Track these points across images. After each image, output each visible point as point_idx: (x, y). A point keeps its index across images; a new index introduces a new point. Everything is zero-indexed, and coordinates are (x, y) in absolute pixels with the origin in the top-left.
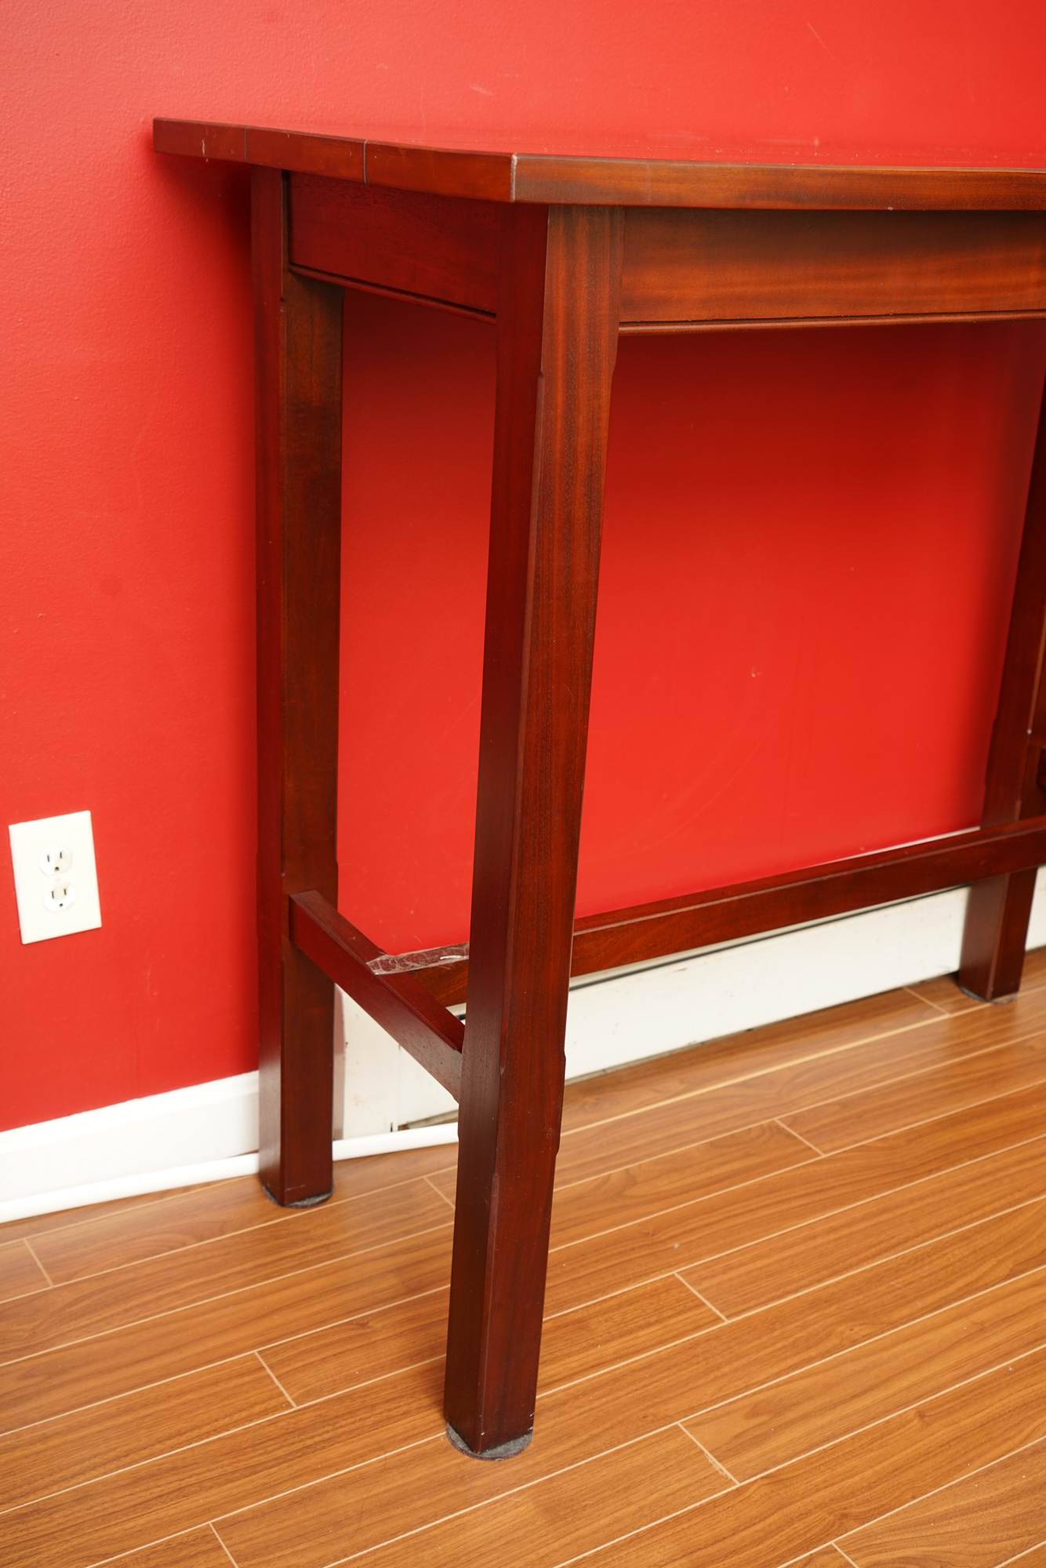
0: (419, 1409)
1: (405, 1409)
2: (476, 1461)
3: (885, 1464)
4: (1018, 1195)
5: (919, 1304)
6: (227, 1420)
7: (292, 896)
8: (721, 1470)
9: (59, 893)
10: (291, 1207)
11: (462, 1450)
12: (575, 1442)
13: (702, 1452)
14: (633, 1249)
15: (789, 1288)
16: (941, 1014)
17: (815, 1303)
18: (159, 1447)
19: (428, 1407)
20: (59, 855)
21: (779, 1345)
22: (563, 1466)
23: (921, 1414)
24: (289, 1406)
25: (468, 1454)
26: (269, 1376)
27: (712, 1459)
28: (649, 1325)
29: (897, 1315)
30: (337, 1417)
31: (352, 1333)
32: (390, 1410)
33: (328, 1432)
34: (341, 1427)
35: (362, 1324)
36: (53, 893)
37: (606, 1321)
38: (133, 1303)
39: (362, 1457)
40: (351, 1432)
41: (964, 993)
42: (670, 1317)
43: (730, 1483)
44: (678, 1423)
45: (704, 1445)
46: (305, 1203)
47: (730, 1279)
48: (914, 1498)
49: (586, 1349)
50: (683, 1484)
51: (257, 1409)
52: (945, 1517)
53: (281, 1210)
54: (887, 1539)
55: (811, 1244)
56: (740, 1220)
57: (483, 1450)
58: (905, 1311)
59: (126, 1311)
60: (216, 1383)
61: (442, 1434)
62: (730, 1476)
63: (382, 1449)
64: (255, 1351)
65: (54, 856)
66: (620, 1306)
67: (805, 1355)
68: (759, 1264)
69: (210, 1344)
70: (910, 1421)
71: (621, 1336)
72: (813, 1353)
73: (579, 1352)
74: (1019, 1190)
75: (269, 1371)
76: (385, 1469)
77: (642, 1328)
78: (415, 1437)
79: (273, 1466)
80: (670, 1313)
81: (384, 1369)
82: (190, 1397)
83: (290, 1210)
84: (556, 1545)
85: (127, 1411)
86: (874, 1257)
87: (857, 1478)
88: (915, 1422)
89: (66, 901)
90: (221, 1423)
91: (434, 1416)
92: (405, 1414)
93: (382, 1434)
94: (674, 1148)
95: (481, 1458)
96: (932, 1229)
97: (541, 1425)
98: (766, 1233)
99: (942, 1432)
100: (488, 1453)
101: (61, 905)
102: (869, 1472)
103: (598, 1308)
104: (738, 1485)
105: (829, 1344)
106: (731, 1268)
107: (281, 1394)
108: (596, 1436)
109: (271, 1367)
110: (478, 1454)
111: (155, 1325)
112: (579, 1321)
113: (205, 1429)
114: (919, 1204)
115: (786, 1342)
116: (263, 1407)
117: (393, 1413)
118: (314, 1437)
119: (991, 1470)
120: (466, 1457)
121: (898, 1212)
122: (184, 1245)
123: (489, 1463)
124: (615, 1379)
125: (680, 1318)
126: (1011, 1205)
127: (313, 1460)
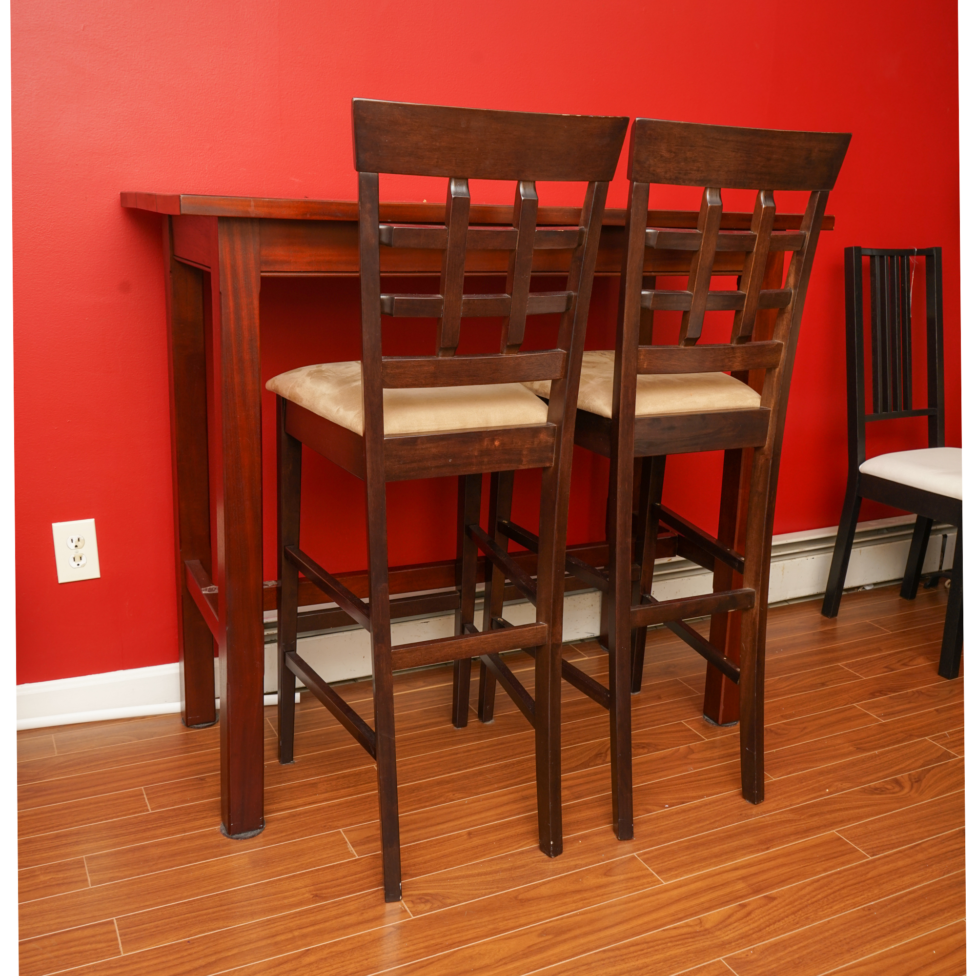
0: (212, 816)
1: (205, 815)
2: (229, 839)
3: (439, 853)
4: (578, 740)
5: (496, 786)
6: (114, 815)
7: (186, 562)
8: (352, 851)
9: (77, 559)
10: (191, 727)
11: (224, 834)
12: (284, 834)
13: (346, 842)
14: (358, 755)
15: (431, 775)
16: (585, 657)
17: (440, 783)
18: (76, 824)
19: (218, 815)
20: (77, 539)
21: (412, 800)
22: (272, 844)
23: (469, 833)
24: (148, 810)
25: (226, 836)
26: (144, 798)
27: (350, 845)
28: (349, 787)
29: (480, 790)
30: (169, 817)
31: (195, 782)
32: (197, 816)
33: (161, 823)
34: (169, 821)
35: (202, 779)
36: (74, 558)
37: (327, 784)
38: (92, 764)
39: (173, 834)
40: (172, 824)
41: (601, 648)
42: (361, 785)
43: (354, 856)
44: (341, 830)
45: (348, 840)
46: (199, 726)
47: (402, 770)
48: (446, 869)
49: (311, 796)
50: (329, 855)
51: (131, 811)
52: (457, 878)
53: (189, 729)
54: (421, 885)
55: (453, 757)
56: (421, 744)
57: (234, 834)
58: (487, 788)
59: (88, 767)
60: (117, 799)
61: (219, 827)
62: (355, 853)
63: (185, 832)
64: (142, 788)
65: (75, 540)
66: (338, 778)
67: (423, 805)
68: (421, 764)
69: (122, 783)
70: (463, 836)
71: (331, 791)
72: (427, 804)
73: (306, 797)
74: (579, 738)
75: (145, 796)
76: (182, 840)
77: (344, 788)
78: (204, 827)
79: (127, 835)
80: (362, 783)
81: (203, 798)
82: (101, 804)
83: (191, 729)
84: (250, 877)
85: (66, 809)
86: (484, 764)
87: (421, 858)
88: (465, 836)
89: (81, 563)
90: (110, 816)
91: (219, 819)
92: (204, 818)
93: (187, 826)
94: (404, 711)
95: (232, 838)
96: (522, 753)
97: (269, 827)
98: (432, 751)
99: (476, 841)
100: (236, 836)
101: (78, 565)
102: (429, 856)
103: (326, 779)
104: (357, 857)
105: (439, 801)
106: (405, 765)
107: (147, 806)
108: (296, 833)
109: (147, 794)
110: (230, 836)
111: (99, 774)
112: (313, 784)
113: (100, 818)
114: (521, 742)
115: (416, 799)
116: (134, 810)
117: (198, 817)
118: (154, 824)
119: (492, 860)
120: (225, 837)
121: (508, 745)
122: (130, 741)
123: (235, 841)
124: (318, 810)
125: (366, 785)
126: (571, 745)
127: (148, 834)
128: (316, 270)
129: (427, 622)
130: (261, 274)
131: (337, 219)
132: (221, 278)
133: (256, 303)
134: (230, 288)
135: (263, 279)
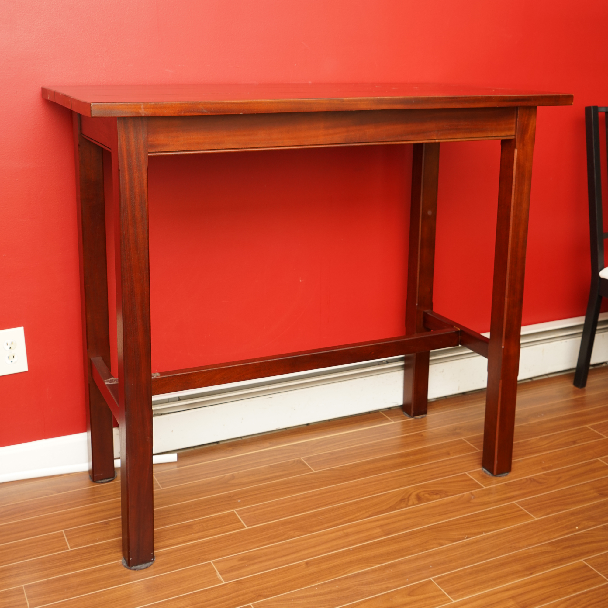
0: (115, 552)
1: (110, 552)
2: (129, 570)
3: (284, 579)
4: (387, 489)
5: (326, 525)
6: (43, 553)
7: (92, 359)
8: (220, 578)
9: (11, 357)
10: (97, 483)
11: (125, 566)
12: (169, 566)
13: (216, 571)
14: (222, 502)
15: (277, 517)
16: (391, 421)
17: (284, 523)
18: (15, 560)
19: (119, 551)
20: (11, 343)
21: (263, 537)
22: (160, 573)
23: (307, 563)
24: (68, 549)
25: (127, 568)
26: (65, 539)
27: (218, 574)
28: (216, 528)
29: (315, 529)
30: (84, 553)
31: (102, 526)
32: (104, 552)
33: (78, 558)
34: (84, 557)
35: (106, 523)
36: (9, 357)
37: (200, 526)
38: (25, 513)
39: (87, 567)
40: (86, 559)
41: (404, 414)
42: (225, 526)
43: (222, 582)
44: (211, 561)
45: (217, 569)
46: (103, 481)
47: (255, 514)
48: (290, 591)
49: (187, 535)
50: (203, 582)
51: (56, 549)
52: (299, 598)
53: (95, 483)
54: (272, 604)
55: (293, 503)
56: (269, 493)
57: (132, 566)
58: (319, 528)
59: (22, 515)
60: (44, 540)
61: (121, 561)
62: (222, 580)
63: (96, 565)
64: (63, 531)
65: (9, 343)
66: (208, 521)
67: (272, 541)
68: (269, 509)
69: (47, 527)
70: (302, 565)
71: (203, 531)
72: (275, 540)
73: (184, 536)
74: (388, 487)
75: (65, 537)
76: (94, 571)
77: (212, 529)
78: (110, 561)
79: (54, 568)
80: (226, 524)
81: (108, 538)
82: (33, 544)
83: (97, 484)
84: (146, 599)
85: (8, 548)
86: (317, 508)
87: (271, 583)
88: (304, 566)
89: (14, 360)
90: (41, 553)
91: (120, 554)
92: (109, 554)
93: (98, 560)
94: (255, 467)
95: (131, 569)
96: (345, 499)
97: (157, 560)
98: (278, 498)
99: (312, 569)
100: (134, 567)
101: (12, 362)
102: (277, 581)
103: (199, 521)
104: (224, 583)
105: (283, 538)
106: (257, 510)
107: (67, 545)
108: (178, 564)
109: (67, 536)
110: (130, 567)
111: (30, 520)
112: (189, 525)
113: (34, 555)
114: (344, 490)
115: (266, 536)
116: (58, 549)
117: (105, 553)
118: (72, 559)
119: (325, 584)
120: (126, 569)
121: (334, 493)
122: (52, 494)
123: (133, 571)
124: (194, 546)
125: (229, 526)
126: (382, 492)
127: (69, 567)
128: (188, 150)
129: (271, 397)
130: (149, 154)
131: (204, 114)
132: (120, 159)
133: (145, 176)
134: (126, 166)
135: (150, 157)
